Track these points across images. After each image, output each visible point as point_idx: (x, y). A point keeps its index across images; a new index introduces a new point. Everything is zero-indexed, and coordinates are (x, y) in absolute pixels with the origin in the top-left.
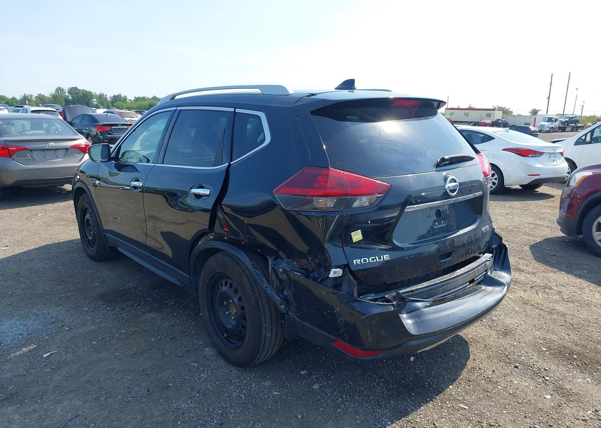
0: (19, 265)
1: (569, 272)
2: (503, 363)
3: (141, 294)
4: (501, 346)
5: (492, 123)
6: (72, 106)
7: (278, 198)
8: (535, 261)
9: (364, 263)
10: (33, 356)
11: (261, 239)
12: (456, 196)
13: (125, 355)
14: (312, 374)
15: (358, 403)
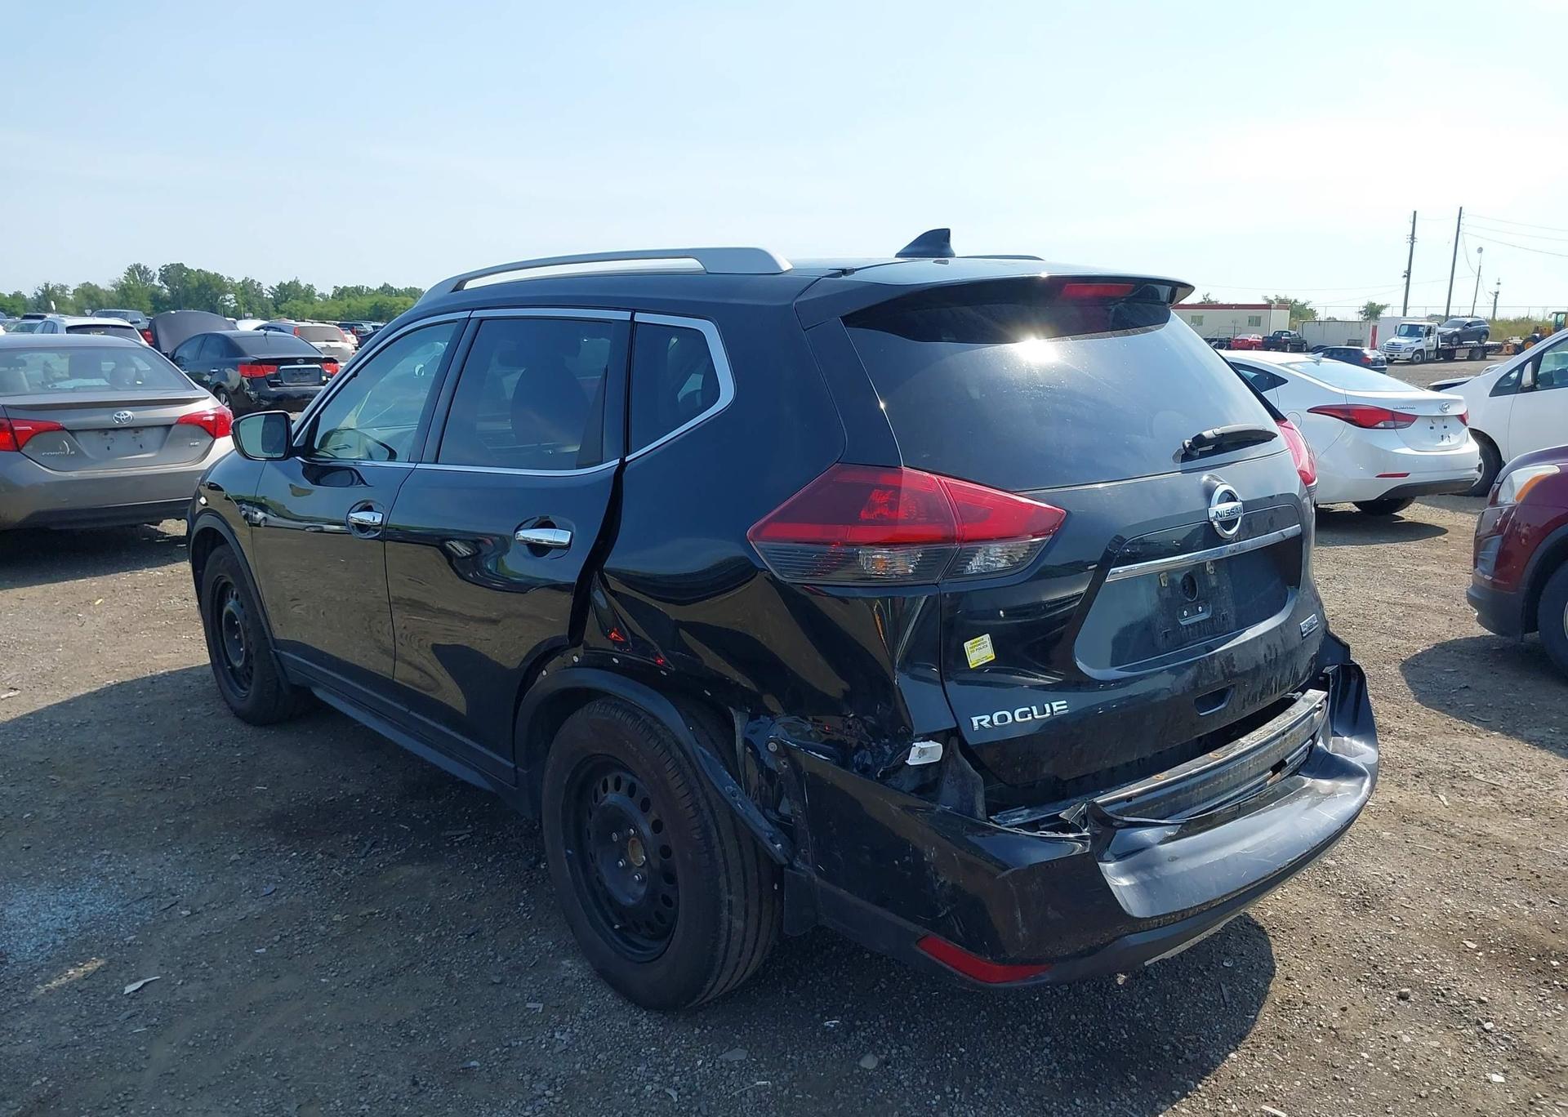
0: (49, 739)
1: (1511, 732)
2: (1366, 986)
3: (380, 813)
4: (1357, 940)
5: (1263, 342)
6: (173, 312)
7: (760, 550)
8: (1417, 704)
9: (1000, 726)
10: (97, 990)
11: (712, 660)
12: (1238, 537)
13: (346, 984)
14: (854, 1029)
15: (987, 1107)
